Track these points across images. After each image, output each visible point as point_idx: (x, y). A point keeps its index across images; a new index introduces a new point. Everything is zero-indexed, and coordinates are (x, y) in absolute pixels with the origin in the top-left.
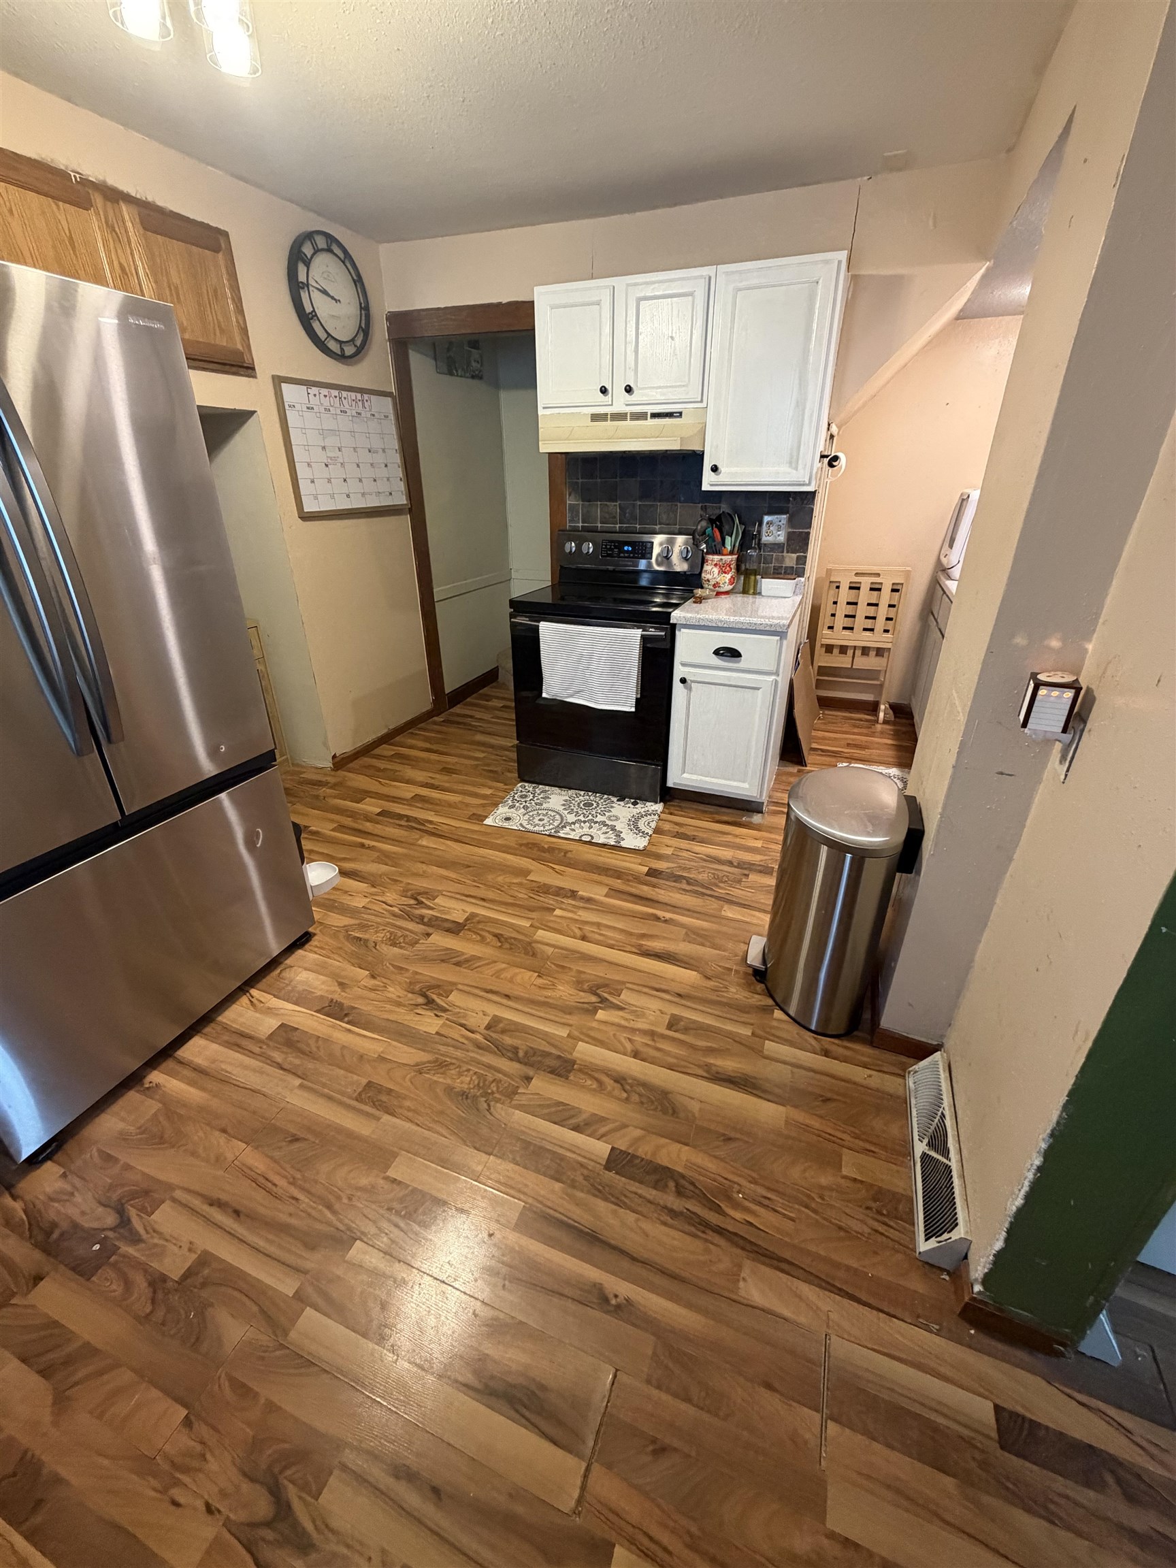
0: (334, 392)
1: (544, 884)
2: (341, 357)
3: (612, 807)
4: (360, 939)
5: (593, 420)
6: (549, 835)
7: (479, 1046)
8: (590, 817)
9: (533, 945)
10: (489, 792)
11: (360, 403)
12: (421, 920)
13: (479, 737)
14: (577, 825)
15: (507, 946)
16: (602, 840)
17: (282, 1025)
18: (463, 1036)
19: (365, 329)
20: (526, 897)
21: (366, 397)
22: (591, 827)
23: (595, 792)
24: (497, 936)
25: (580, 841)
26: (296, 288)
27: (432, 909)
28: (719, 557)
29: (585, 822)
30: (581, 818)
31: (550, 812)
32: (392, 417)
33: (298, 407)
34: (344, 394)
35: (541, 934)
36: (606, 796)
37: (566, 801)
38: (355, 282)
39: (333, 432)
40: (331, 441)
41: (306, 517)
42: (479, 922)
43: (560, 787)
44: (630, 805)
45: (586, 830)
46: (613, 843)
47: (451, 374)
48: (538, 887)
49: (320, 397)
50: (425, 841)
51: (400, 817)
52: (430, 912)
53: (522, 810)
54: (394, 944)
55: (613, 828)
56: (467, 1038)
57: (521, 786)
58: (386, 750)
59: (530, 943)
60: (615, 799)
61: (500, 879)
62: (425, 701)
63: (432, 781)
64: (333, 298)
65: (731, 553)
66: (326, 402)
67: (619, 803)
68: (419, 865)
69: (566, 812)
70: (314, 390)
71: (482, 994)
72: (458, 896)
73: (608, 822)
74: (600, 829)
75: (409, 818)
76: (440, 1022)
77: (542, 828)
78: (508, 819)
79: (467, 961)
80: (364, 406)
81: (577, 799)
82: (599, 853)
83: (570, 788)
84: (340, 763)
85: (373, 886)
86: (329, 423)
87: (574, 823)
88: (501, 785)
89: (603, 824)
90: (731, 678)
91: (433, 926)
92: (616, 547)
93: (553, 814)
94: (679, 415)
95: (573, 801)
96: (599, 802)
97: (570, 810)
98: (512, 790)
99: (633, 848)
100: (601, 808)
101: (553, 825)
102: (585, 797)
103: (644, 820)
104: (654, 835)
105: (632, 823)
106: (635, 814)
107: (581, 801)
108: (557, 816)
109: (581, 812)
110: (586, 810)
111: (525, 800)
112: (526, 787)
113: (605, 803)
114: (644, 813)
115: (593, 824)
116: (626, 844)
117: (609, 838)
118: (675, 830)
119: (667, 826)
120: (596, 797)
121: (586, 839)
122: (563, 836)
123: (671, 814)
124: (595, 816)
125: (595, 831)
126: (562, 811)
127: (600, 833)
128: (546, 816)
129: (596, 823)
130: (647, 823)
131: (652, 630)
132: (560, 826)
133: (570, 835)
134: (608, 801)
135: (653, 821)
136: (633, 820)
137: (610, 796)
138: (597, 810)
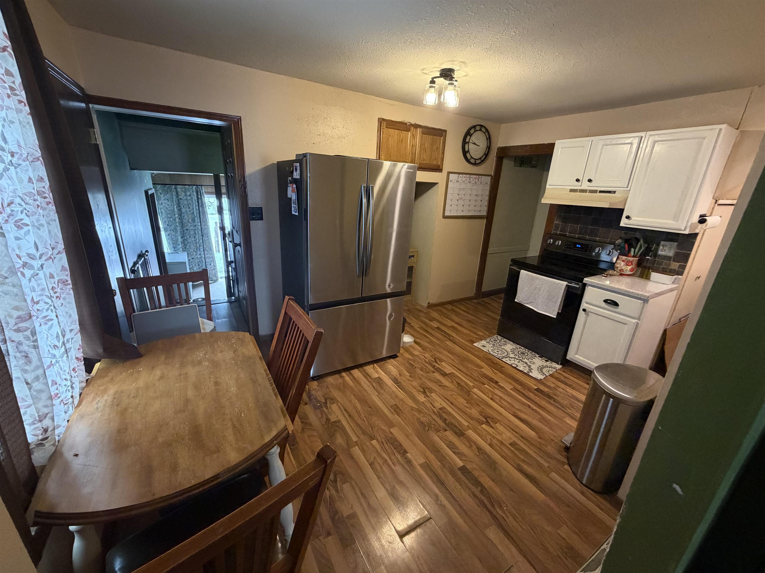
0: (469, 176)
1: (486, 374)
2: (475, 164)
3: (534, 358)
4: (411, 364)
5: (570, 192)
6: (498, 358)
7: (434, 412)
8: (521, 358)
9: (471, 392)
10: (481, 334)
11: (477, 179)
12: (434, 367)
13: (489, 313)
14: (513, 359)
15: (460, 388)
16: (521, 369)
17: (379, 377)
18: (430, 407)
19: (486, 155)
20: (477, 376)
21: (480, 177)
22: (519, 362)
23: (529, 349)
24: (458, 384)
25: (511, 365)
26: (464, 143)
27: (439, 365)
28: (626, 258)
29: (517, 359)
30: (517, 357)
32: (489, 183)
33: (453, 181)
34: (472, 176)
35: (475, 390)
36: (534, 353)
37: (513, 348)
38: (487, 139)
39: (463, 189)
40: (462, 192)
41: (445, 217)
42: (453, 376)
43: (514, 342)
44: (544, 361)
45: (516, 362)
46: (525, 372)
47: (521, 166)
48: (483, 374)
49: (462, 178)
50: (448, 343)
51: (443, 331)
52: (438, 365)
53: (492, 345)
54: (422, 370)
55: (529, 367)
56: (431, 408)
57: (497, 336)
58: (449, 307)
59: (469, 391)
60: (537, 356)
61: (469, 365)
62: (472, 292)
63: (461, 323)
64: (477, 145)
65: (634, 256)
66: (464, 179)
67: (539, 358)
68: (442, 350)
69: (511, 353)
70: (461, 175)
71: (443, 398)
72: (451, 365)
73: (529, 364)
74: (523, 364)
75: (445, 332)
76: (424, 399)
77: (496, 355)
78: (484, 346)
79: (443, 386)
80: (478, 180)
81: (519, 349)
82: (517, 373)
83: (518, 344)
84: (430, 306)
85: (423, 350)
86: (463, 186)
88: (488, 333)
89: (526, 363)
90: (610, 315)
91: (437, 370)
92: (572, 245)
93: (504, 351)
94: (615, 192)
95: (517, 350)
96: (529, 354)
97: (513, 352)
98: (492, 336)
99: (535, 377)
100: (528, 357)
101: (502, 355)
102: (523, 350)
103: (547, 369)
104: (549, 376)
105: (540, 368)
106: (544, 365)
107: (521, 351)
108: (506, 353)
109: (518, 355)
110: (521, 355)
111: (495, 342)
112: (499, 338)
113: (532, 356)
114: (549, 366)
115: (521, 361)
116: (532, 374)
117: (525, 369)
118: (562, 379)
119: (558, 376)
120: (529, 352)
121: (514, 366)
122: (504, 361)
123: (564, 371)
124: (524, 359)
125: (520, 364)
126: (509, 352)
127: (522, 366)
128: (501, 351)
129: (523, 361)
130: (548, 371)
131: (574, 284)
132: (505, 357)
133: (508, 361)
134: (534, 355)
135: (552, 371)
136: (542, 367)
137: (536, 354)
138: (526, 357)
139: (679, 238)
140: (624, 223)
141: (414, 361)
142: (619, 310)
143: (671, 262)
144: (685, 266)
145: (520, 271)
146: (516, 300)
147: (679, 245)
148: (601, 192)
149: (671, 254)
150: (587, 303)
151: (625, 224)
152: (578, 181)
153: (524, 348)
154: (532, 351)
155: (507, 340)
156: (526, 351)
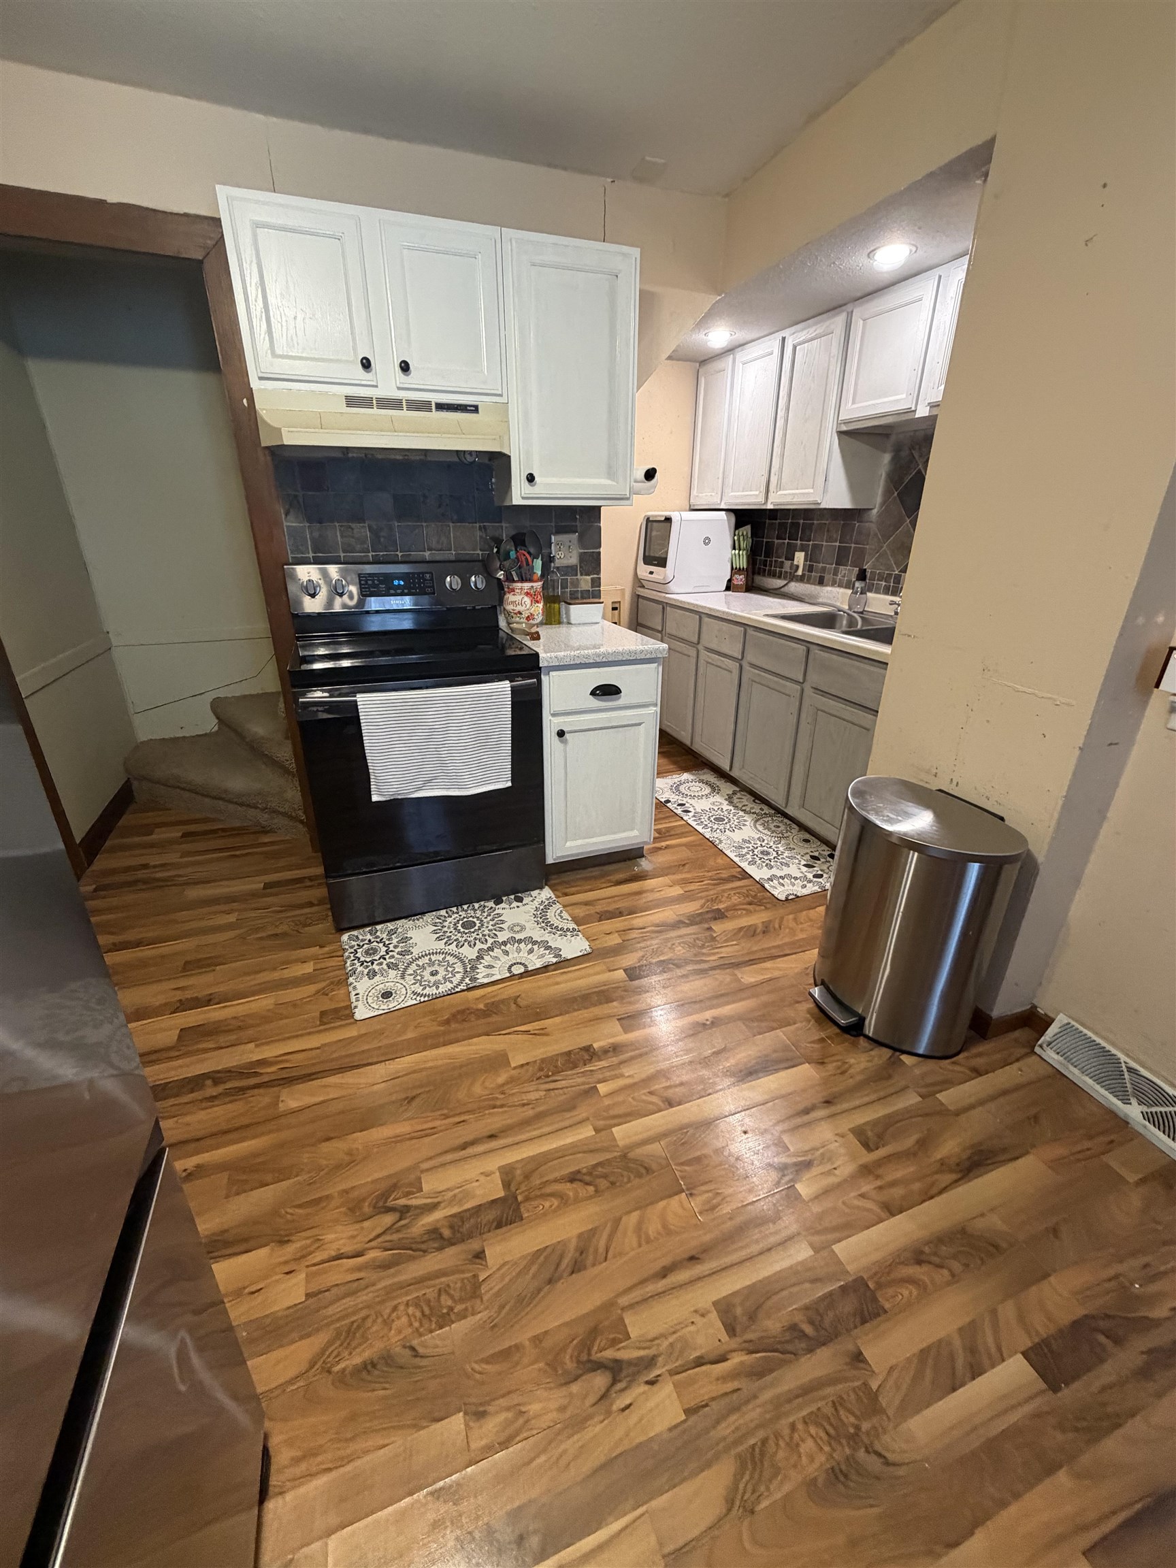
1: (543, 1060)
3: (499, 915)
5: (347, 405)
6: (469, 989)
7: (758, 1373)
8: (490, 941)
9: (631, 1155)
10: (309, 968)
12: (437, 1239)
13: (194, 893)
14: (487, 958)
15: (603, 1184)
16: (535, 962)
18: (723, 1378)
20: (542, 1093)
22: (506, 953)
23: (458, 905)
24: (573, 1178)
27: (434, 1207)
29: (491, 949)
30: (481, 946)
31: (434, 958)
35: (623, 1133)
36: (477, 905)
37: (435, 932)
42: (527, 1177)
43: (405, 917)
44: (515, 904)
45: (505, 961)
46: (555, 960)
48: (541, 1069)
50: (292, 1099)
51: (195, 1083)
52: (438, 1215)
53: (392, 972)
54: (444, 1320)
55: (531, 941)
56: (728, 1377)
57: (350, 938)
59: (624, 1156)
60: (491, 904)
61: (478, 1089)
63: (188, 994)
67: (500, 906)
68: (326, 1147)
69: (453, 946)
71: (661, 1285)
72: (449, 1157)
73: (518, 937)
74: (519, 950)
75: (216, 1077)
76: (666, 1390)
77: (449, 986)
78: (387, 995)
79: (582, 1251)
81: (446, 924)
82: (552, 980)
83: (423, 913)
85: (283, 1242)
87: (480, 958)
88: (315, 950)
89: (512, 940)
90: (609, 719)
91: (470, 1236)
92: (381, 582)
93: (441, 957)
94: (475, 409)
95: (445, 929)
96: (477, 915)
97: (455, 943)
98: (344, 950)
99: (581, 954)
100: (488, 923)
101: (458, 972)
102: (453, 917)
103: (551, 914)
104: (581, 928)
105: (543, 925)
106: (535, 913)
107: (455, 925)
108: (448, 958)
109: (472, 939)
110: (473, 932)
111: (379, 956)
112: (361, 937)
113: (485, 914)
114: (542, 907)
115: (503, 947)
116: (568, 954)
117: (543, 956)
118: (592, 912)
119: (580, 912)
120: (466, 911)
121: (518, 970)
122: (486, 981)
123: (566, 895)
124: (492, 935)
125: (516, 955)
126: (447, 948)
127: (524, 954)
128: (433, 965)
129: (504, 943)
130: (559, 918)
131: (520, 679)
132: (468, 970)
133: (493, 975)
134: (486, 909)
135: (561, 911)
136: (541, 920)
137: (482, 903)
138: (487, 927)
139: (578, 524)
140: (520, 494)
141: (350, 1334)
142: (623, 699)
143: (579, 577)
144: (600, 578)
145: (356, 701)
146: (375, 798)
147: (580, 539)
148: (441, 407)
149: (573, 560)
150: (554, 715)
151: (523, 498)
152: (366, 364)
153: (447, 912)
154: (470, 902)
155: (388, 924)
156: (460, 913)
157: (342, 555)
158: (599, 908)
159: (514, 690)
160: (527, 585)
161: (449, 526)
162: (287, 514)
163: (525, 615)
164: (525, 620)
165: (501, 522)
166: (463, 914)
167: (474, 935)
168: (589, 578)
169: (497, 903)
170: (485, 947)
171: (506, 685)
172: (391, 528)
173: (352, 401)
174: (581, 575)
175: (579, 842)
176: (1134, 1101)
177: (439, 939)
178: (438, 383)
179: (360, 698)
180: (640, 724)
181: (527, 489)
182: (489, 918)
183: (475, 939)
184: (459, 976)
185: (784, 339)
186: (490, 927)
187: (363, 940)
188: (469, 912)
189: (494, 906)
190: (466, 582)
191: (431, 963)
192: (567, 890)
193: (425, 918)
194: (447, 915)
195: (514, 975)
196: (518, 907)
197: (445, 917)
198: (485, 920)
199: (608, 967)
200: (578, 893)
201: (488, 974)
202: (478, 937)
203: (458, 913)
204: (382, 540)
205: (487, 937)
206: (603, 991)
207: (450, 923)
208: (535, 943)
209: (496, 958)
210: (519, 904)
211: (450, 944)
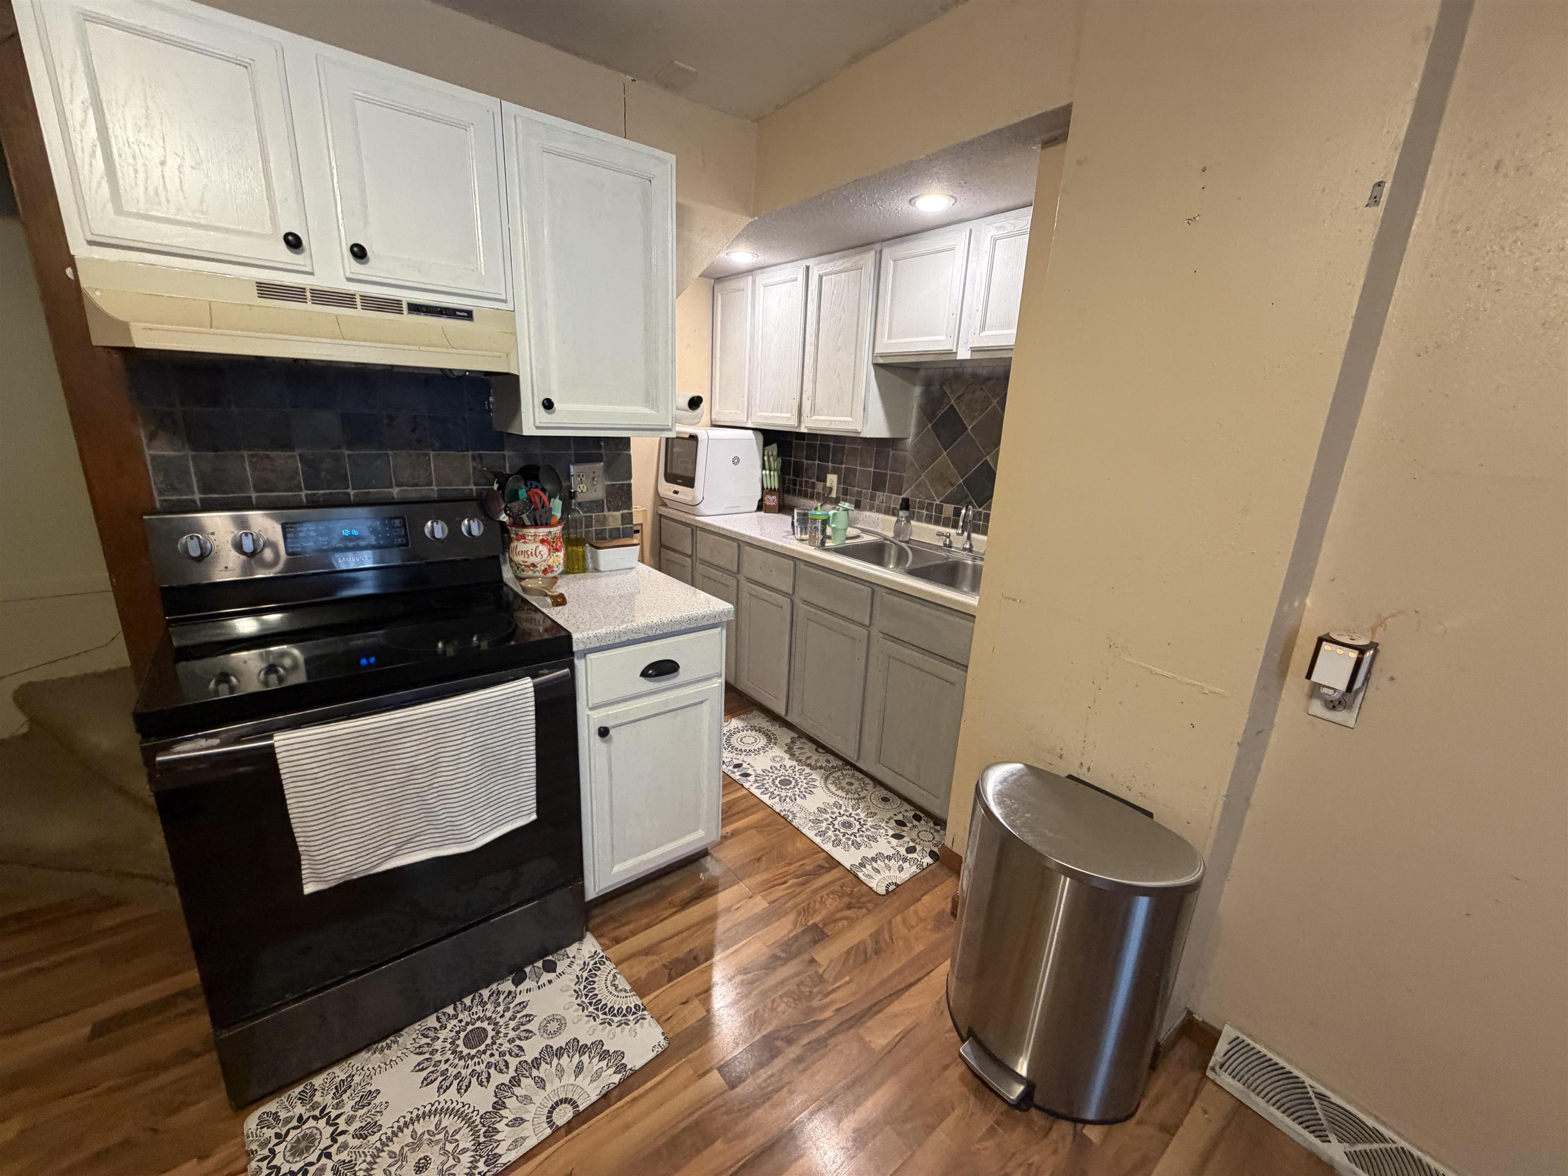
3: (523, 1005)
8: (513, 1062)
14: (511, 1103)
16: (588, 1092)
22: (541, 1083)
23: (455, 998)
25: (558, 1132)
29: (515, 1081)
30: (498, 1079)
31: (420, 1128)
36: (485, 993)
37: (419, 1068)
43: (366, 1047)
44: (546, 976)
45: (542, 1099)
46: (616, 1078)
55: (577, 1047)
57: (262, 1124)
60: (507, 985)
67: (523, 987)
69: (452, 1092)
73: (558, 1042)
74: (561, 1071)
81: (438, 1045)
82: (618, 1123)
83: (397, 1031)
87: (499, 1105)
89: (551, 1053)
90: (666, 702)
93: (430, 1124)
94: (468, 315)
95: (438, 1057)
96: (488, 1014)
97: (456, 1083)
98: (250, 1154)
99: (653, 1055)
100: (507, 1025)
101: (464, 1151)
102: (449, 1027)
103: (601, 986)
104: (646, 1000)
105: (591, 1009)
106: (576, 988)
107: (452, 1043)
108: (447, 1121)
109: (483, 1066)
110: (484, 1052)
111: (318, 1152)
112: (283, 1115)
113: (500, 1009)
114: (585, 974)
115: (535, 1073)
116: (636, 1060)
117: (598, 1075)
118: (656, 965)
119: (641, 968)
120: (470, 1008)
121: (563, 1115)
122: (513, 1156)
123: (617, 941)
124: (516, 1050)
125: (557, 1083)
126: (441, 1099)
127: (569, 1079)
128: (419, 1146)
129: (536, 1064)
130: (612, 989)
131: (546, 671)
132: (482, 1139)
133: (524, 1139)
134: (502, 997)
135: (614, 976)
136: (587, 1001)
137: (494, 986)
138: (506, 1035)
139: (603, 451)
142: (683, 675)
143: (606, 513)
144: (631, 514)
145: (272, 747)
146: (308, 888)
147: (607, 468)
148: (415, 308)
149: (598, 492)
150: (592, 709)
151: (537, 428)
152: (294, 242)
153: (438, 1019)
154: (474, 988)
155: (336, 1070)
156: (461, 1017)
157: (254, 495)
158: (666, 956)
159: (538, 689)
160: (542, 531)
161: (428, 455)
162: (152, 437)
163: (541, 567)
164: (541, 574)
165: (503, 450)
166: (464, 1016)
167: (486, 1058)
168: (618, 514)
169: (517, 983)
170: (505, 1079)
171: (526, 685)
172: (338, 459)
173: (266, 290)
174: (609, 510)
175: (630, 863)
176: (1332, 1137)
177: (427, 1082)
178: (414, 279)
179: (280, 740)
180: (702, 702)
181: (543, 417)
182: (508, 1015)
183: (489, 1065)
184: (466, 1158)
185: (808, 268)
186: (512, 1034)
187: (288, 1121)
188: (474, 1010)
189: (513, 988)
190: (454, 528)
191: (416, 1145)
192: (617, 933)
193: (401, 1040)
194: (438, 1025)
195: (558, 1128)
196: (550, 982)
197: (435, 1028)
198: (502, 1022)
199: (695, 1072)
200: (633, 934)
201: (516, 1141)
202: (492, 1060)
203: (455, 1016)
204: (323, 474)
205: (507, 1057)
206: (697, 1123)
207: (445, 1040)
208: (583, 1049)
209: (527, 1099)
210: (551, 976)
211: (448, 1088)
